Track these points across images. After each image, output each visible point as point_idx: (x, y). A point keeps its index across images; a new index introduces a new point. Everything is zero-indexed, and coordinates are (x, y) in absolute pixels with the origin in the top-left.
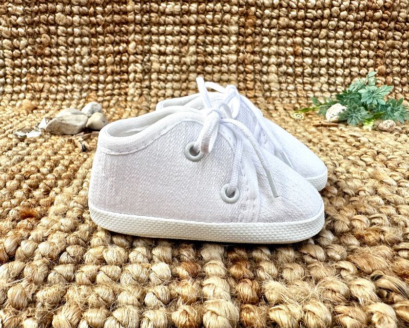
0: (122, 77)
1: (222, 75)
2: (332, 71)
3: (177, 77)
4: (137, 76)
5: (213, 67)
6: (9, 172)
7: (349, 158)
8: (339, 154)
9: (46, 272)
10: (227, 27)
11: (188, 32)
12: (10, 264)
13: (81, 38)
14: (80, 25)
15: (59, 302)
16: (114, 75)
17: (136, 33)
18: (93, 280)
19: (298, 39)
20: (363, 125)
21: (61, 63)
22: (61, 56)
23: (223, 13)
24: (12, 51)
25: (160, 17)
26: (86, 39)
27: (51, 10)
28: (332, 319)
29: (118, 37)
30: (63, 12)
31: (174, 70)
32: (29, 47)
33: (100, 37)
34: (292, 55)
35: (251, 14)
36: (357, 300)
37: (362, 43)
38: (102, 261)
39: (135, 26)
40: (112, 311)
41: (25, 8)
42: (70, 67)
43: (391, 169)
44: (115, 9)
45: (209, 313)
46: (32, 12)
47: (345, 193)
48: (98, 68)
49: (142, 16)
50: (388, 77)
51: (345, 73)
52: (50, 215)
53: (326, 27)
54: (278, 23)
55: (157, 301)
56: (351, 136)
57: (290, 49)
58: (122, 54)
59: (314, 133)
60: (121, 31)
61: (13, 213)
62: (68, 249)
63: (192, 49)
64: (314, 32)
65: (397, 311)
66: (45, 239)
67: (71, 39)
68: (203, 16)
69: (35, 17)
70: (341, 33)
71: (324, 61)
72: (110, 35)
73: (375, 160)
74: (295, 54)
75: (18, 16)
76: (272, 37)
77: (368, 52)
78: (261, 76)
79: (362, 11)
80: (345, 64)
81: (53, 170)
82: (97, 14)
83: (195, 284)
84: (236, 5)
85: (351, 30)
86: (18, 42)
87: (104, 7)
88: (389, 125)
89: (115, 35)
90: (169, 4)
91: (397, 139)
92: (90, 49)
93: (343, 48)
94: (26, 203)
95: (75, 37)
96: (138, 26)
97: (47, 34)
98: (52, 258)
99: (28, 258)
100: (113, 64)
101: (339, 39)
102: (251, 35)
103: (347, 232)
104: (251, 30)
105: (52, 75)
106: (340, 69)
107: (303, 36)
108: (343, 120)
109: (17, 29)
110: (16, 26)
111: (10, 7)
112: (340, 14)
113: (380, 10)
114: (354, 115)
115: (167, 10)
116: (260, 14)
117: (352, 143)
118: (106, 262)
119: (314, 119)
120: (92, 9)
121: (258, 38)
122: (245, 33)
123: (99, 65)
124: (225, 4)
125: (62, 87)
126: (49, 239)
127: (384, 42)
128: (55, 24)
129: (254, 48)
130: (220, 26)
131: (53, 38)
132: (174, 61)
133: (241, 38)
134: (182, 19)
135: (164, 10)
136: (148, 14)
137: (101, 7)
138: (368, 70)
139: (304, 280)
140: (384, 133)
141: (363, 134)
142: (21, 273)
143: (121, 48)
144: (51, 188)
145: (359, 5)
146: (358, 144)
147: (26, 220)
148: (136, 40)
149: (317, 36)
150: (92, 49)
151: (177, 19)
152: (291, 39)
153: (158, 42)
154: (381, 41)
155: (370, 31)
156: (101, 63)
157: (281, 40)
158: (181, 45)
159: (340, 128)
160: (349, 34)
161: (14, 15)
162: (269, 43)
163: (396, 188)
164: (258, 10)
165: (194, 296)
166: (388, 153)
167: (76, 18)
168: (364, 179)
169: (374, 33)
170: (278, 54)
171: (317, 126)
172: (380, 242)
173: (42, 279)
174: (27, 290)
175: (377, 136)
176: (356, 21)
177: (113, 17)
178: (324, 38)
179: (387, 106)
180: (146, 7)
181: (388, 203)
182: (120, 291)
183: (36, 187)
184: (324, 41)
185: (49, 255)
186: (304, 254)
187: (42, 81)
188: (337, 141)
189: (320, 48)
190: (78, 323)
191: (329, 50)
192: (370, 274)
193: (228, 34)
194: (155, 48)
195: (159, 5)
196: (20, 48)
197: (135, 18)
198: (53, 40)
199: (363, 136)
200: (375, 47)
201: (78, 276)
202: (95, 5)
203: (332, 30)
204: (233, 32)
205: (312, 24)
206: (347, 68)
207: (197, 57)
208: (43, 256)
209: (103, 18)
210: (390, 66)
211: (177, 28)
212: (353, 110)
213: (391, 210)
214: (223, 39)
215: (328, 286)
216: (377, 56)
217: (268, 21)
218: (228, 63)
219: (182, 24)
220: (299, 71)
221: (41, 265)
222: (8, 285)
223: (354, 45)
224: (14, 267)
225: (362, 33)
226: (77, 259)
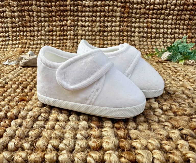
0: (64, 37)
1: (112, 37)
2: (165, 36)
3: (90, 38)
4: (71, 37)
5: (108, 33)
6: (13, 81)
7: (172, 77)
8: (167, 75)
9: (32, 124)
10: (115, 13)
11: (96, 15)
12: (16, 120)
13: (45, 18)
14: (44, 11)
15: (39, 136)
16: (61, 36)
17: (71, 16)
18: (53, 128)
19: (150, 20)
20: (179, 62)
21: (35, 30)
22: (35, 27)
23: (113, 6)
24: (12, 24)
25: (83, 8)
26: (47, 19)
27: (30, 4)
28: (160, 146)
29: (62, 18)
30: (36, 5)
31: (89, 34)
32: (20, 22)
33: (54, 17)
34: (146, 28)
35: (127, 7)
36: (172, 139)
37: (181, 22)
38: (57, 120)
39: (71, 12)
40: (63, 140)
41: (18, 3)
42: (39, 32)
43: (191, 82)
44: (61, 4)
45: (105, 142)
46: (21, 5)
47: (169, 93)
48: (53, 33)
49: (74, 7)
50: (193, 39)
51: (172, 37)
52: (33, 100)
53: (164, 14)
54: (140, 12)
55: (82, 137)
56: (173, 67)
57: (145, 25)
58: (64, 26)
59: (155, 65)
60: (64, 15)
61: (16, 99)
62: (42, 114)
63: (98, 24)
64: (158, 16)
65: (190, 144)
66: (31, 110)
67: (40, 18)
68: (104, 8)
69: (23, 7)
70: (171, 17)
71: (162, 31)
72: (58, 17)
73: (184, 78)
74: (148, 27)
75: (14, 7)
76: (137, 18)
77: (184, 26)
78: (131, 38)
79: (182, 6)
80: (172, 32)
81: (33, 80)
82: (53, 6)
83: (99, 130)
84: (120, 2)
85: (176, 15)
86: (15, 20)
87: (56, 3)
88: (192, 62)
89: (61, 17)
90: (87, 1)
91: (195, 69)
92: (49, 23)
93: (171, 24)
94: (22, 95)
95: (42, 18)
96: (72, 12)
97: (28, 16)
98: (35, 118)
99: (24, 118)
100: (60, 31)
101: (169, 20)
102: (126, 17)
103: (169, 110)
104: (127, 15)
105: (31, 36)
106: (169, 35)
107: (152, 18)
108: (169, 60)
109: (14, 13)
110: (14, 12)
111: (10, 2)
112: (171, 7)
113: (191, 6)
114: (175, 57)
115: (86, 5)
116: (132, 7)
117: (173, 70)
118: (59, 120)
119: (155, 59)
120: (50, 4)
121: (130, 19)
122: (124, 16)
123: (53, 31)
124: (114, 2)
125: (35, 42)
126: (33, 110)
127: (192, 22)
128: (32, 11)
129: (128, 24)
130: (111, 13)
131: (31, 18)
132: (89, 30)
133: (122, 19)
134: (93, 9)
135: (85, 4)
136: (77, 6)
137: (54, 3)
138: (183, 36)
139: (148, 130)
140: (189, 66)
141: (179, 66)
142: (21, 124)
143: (64, 23)
144: (33, 88)
145: (181, 2)
146: (176, 71)
147: (22, 102)
148: (71, 19)
149: (159, 18)
150: (50, 24)
151: (91, 9)
152: (146, 20)
153: (82, 21)
154: (190, 21)
155: (185, 16)
156: (54, 31)
157: (141, 20)
158: (92, 22)
159: (168, 63)
160: (174, 17)
161: (12, 6)
162: (135, 21)
163: (193, 91)
164: (131, 5)
165: (98, 135)
166: (191, 75)
167: (42, 8)
168: (178, 87)
169: (187, 17)
170: (139, 27)
171: (157, 62)
172: (184, 114)
173: (30, 126)
174: (24, 131)
175: (186, 67)
176: (179, 11)
177: (60, 8)
178: (162, 19)
179: (191, 53)
180: (76, 3)
181: (189, 97)
182: (66, 133)
183: (26, 88)
184: (162, 21)
185: (33, 117)
186: (149, 119)
187: (26, 39)
188: (166, 69)
189: (160, 24)
190: (48, 145)
191: (164, 25)
192: (178, 128)
193: (116, 17)
194: (80, 23)
195: (82, 2)
196: (16, 23)
197: (71, 8)
198: (31, 19)
199: (179, 67)
200: (187, 24)
201: (46, 126)
202: (51, 2)
203: (167, 15)
204: (118, 16)
205: (157, 12)
206: (173, 34)
207: (100, 28)
208: (31, 117)
209: (55, 8)
210: (194, 34)
211: (91, 14)
212: (174, 55)
213: (190, 101)
214: (113, 19)
215: (159, 133)
216: (188, 29)
217: (135, 10)
218: (115, 31)
219: (93, 12)
220: (149, 36)
221: (30, 121)
222: (16, 129)
223: (177, 23)
224: (18, 122)
225: (181, 17)
226: (46, 119)
